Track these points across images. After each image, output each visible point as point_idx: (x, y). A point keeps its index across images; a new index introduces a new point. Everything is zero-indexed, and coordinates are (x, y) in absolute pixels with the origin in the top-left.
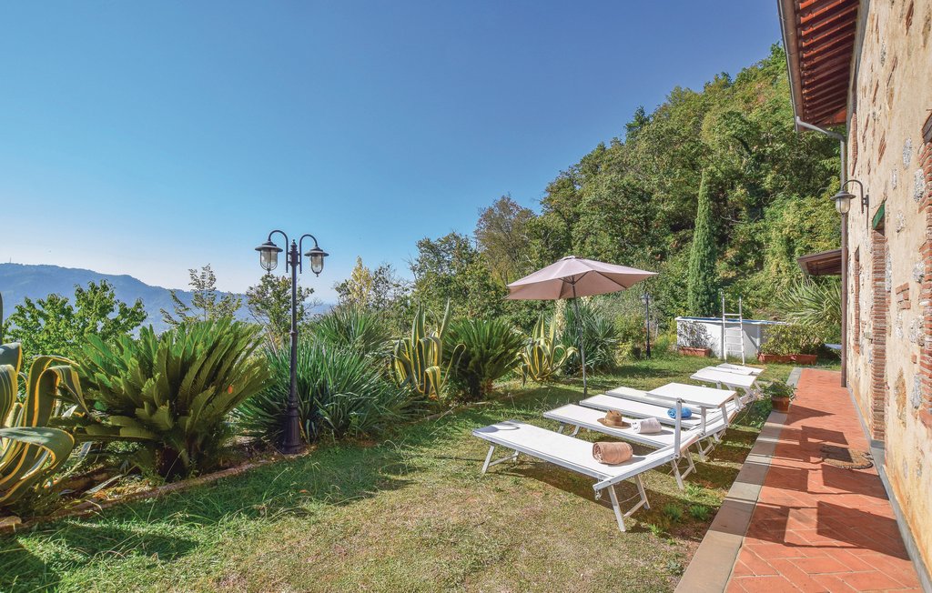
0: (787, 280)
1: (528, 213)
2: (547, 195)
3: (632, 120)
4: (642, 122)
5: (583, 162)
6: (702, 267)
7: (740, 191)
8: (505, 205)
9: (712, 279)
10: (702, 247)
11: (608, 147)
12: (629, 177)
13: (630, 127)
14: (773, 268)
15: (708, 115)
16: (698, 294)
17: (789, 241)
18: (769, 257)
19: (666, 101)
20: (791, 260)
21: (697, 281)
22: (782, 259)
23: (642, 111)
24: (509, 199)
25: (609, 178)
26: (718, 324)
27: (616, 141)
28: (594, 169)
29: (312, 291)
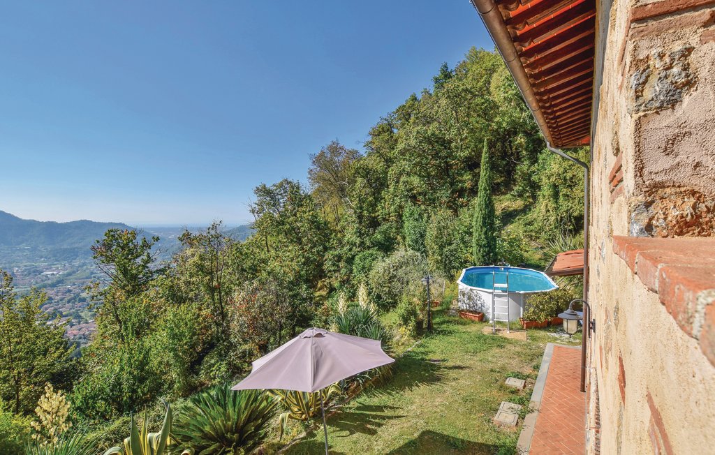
0: (553, 218)
1: (353, 154)
2: (370, 139)
3: (438, 74)
4: (447, 76)
5: (398, 111)
6: (484, 223)
7: (520, 139)
8: (335, 149)
9: (492, 233)
10: (484, 206)
11: (419, 97)
12: (432, 128)
13: (437, 80)
14: (543, 208)
15: (495, 76)
16: (481, 246)
17: (555, 186)
18: (541, 199)
19: (465, 59)
20: (556, 202)
21: (479, 235)
22: (549, 201)
23: (446, 67)
24: (338, 144)
25: (416, 129)
26: (490, 293)
27: (426, 92)
28: (407, 117)
29: (158, 239)
